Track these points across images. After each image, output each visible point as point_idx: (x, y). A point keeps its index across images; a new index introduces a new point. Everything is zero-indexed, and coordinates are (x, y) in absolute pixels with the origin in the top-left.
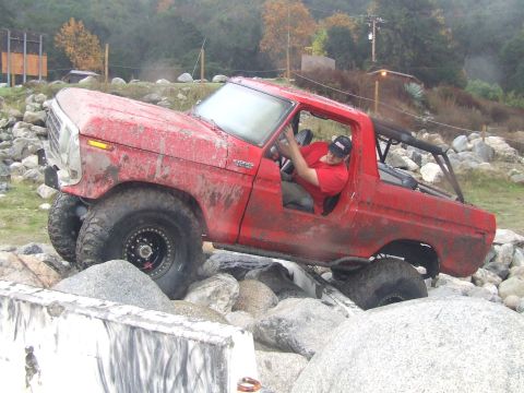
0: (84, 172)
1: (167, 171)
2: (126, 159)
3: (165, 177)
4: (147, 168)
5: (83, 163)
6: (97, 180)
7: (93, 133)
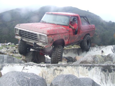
0: (49, 42)
1: (60, 36)
2: (54, 37)
3: (59, 38)
4: (57, 37)
5: (48, 41)
6: (50, 43)
7: (49, 34)
